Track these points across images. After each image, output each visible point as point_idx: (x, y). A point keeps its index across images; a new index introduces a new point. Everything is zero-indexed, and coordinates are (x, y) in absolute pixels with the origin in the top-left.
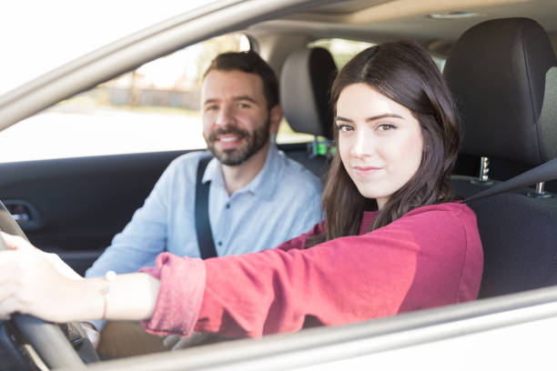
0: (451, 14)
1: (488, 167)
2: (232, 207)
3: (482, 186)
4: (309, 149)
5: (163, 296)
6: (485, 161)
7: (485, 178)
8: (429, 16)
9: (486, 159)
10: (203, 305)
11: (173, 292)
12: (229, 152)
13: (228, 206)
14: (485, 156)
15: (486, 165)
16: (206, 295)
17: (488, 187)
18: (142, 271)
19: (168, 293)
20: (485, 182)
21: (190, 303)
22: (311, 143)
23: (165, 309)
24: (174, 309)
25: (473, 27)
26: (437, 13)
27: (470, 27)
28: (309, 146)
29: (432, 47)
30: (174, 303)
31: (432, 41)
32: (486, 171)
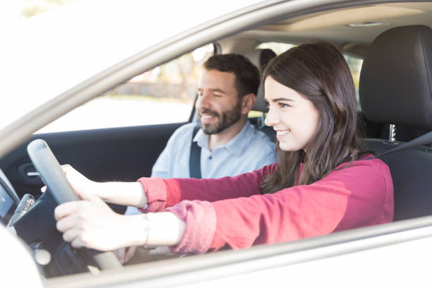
0: (363, 24)
1: (395, 132)
2: (213, 158)
3: (391, 146)
4: (259, 123)
5: (187, 235)
6: (392, 128)
7: (393, 140)
8: (347, 25)
9: (394, 126)
10: (213, 241)
11: (194, 233)
12: (207, 125)
13: (210, 158)
14: (392, 124)
15: (393, 130)
16: (216, 234)
17: (396, 146)
18: (167, 211)
19: (191, 234)
20: (393, 142)
21: (205, 240)
22: (260, 118)
23: (187, 243)
24: (194, 244)
25: (384, 32)
26: (353, 23)
27: (382, 32)
28: (259, 120)
29: (345, 48)
30: (194, 240)
31: (346, 43)
32: (393, 135)
